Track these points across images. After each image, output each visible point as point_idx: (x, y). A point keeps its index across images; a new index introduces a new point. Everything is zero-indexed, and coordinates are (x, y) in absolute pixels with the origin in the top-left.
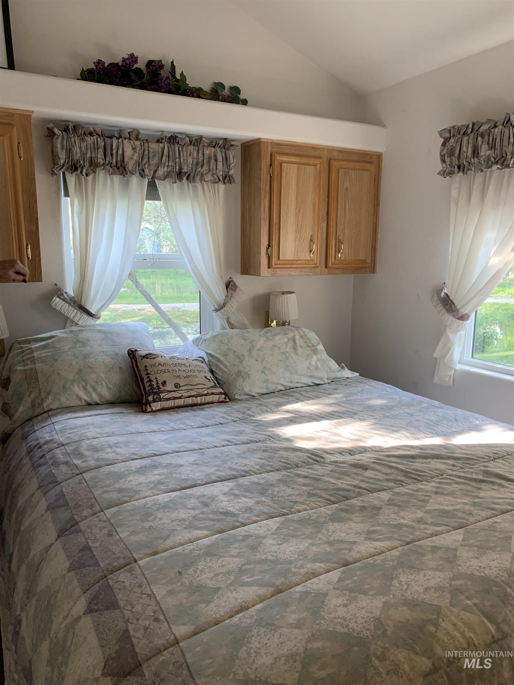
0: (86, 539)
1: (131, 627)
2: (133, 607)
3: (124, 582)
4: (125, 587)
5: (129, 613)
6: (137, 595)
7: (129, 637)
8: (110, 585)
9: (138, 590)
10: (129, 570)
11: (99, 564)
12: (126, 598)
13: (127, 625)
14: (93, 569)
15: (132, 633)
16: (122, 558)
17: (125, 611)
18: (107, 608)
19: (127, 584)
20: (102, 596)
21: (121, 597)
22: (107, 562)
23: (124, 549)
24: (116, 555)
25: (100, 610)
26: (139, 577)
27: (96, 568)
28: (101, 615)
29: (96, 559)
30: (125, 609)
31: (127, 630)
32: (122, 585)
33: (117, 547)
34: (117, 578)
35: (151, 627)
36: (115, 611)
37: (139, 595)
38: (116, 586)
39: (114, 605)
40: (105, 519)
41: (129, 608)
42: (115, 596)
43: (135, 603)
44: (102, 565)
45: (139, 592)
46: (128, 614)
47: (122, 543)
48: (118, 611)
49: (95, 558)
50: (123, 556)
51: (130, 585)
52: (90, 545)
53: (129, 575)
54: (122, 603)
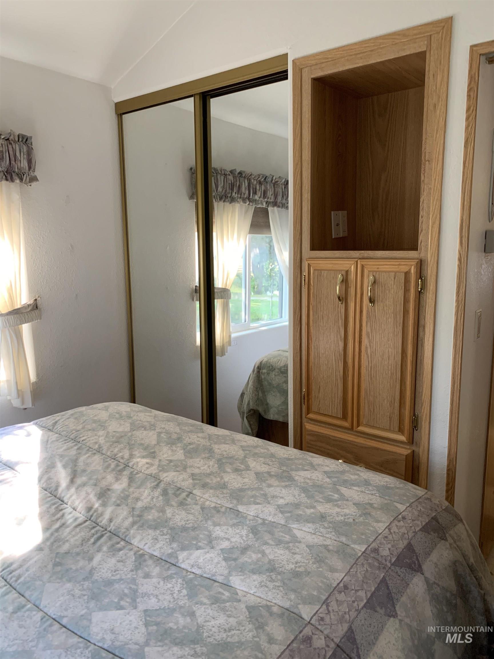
0: (360, 612)
1: (418, 529)
2: (405, 534)
3: (389, 549)
4: (392, 546)
5: (409, 534)
6: (394, 536)
7: (423, 527)
8: (396, 559)
9: (390, 537)
10: (376, 551)
11: (382, 579)
12: (401, 541)
13: (418, 532)
14: (390, 581)
15: (420, 527)
16: (368, 561)
17: (410, 537)
18: (414, 551)
19: (389, 546)
20: (407, 560)
21: (402, 545)
22: (377, 572)
23: (357, 565)
24: (368, 568)
25: (417, 556)
26: (379, 542)
27: (387, 579)
28: (419, 554)
29: (379, 584)
30: (408, 538)
31: (420, 530)
32: (392, 549)
33: (358, 572)
34: (388, 556)
35: (410, 518)
36: (413, 545)
37: (393, 534)
38: (395, 553)
39: (410, 547)
40: (324, 606)
41: (406, 535)
42: (403, 550)
43: (400, 534)
44: (382, 575)
45: (391, 535)
46: (411, 535)
47: (351, 570)
48: (412, 542)
49: (378, 586)
50: (366, 562)
51: (389, 543)
52: (365, 601)
53: (381, 549)
54: (406, 542)
